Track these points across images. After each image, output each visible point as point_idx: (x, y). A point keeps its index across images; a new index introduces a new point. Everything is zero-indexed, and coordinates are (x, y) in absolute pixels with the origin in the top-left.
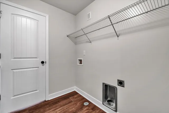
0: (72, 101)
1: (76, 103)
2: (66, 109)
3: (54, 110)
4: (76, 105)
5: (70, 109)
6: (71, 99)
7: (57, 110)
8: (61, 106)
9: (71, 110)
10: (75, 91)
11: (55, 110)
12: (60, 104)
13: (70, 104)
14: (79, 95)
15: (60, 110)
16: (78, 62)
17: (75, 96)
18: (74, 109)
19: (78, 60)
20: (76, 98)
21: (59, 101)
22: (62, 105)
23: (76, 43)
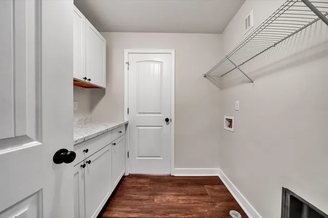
0: (207, 194)
1: (213, 202)
2: (194, 203)
3: (176, 195)
4: (213, 205)
5: (199, 206)
6: (207, 188)
7: (180, 198)
8: (187, 195)
9: (200, 211)
10: (218, 177)
11: (178, 195)
12: (187, 190)
13: (203, 198)
14: (224, 188)
15: (184, 200)
16: (226, 123)
17: (217, 188)
18: (206, 211)
19: (225, 120)
20: (216, 191)
21: (186, 184)
22: (189, 193)
23: (221, 87)
